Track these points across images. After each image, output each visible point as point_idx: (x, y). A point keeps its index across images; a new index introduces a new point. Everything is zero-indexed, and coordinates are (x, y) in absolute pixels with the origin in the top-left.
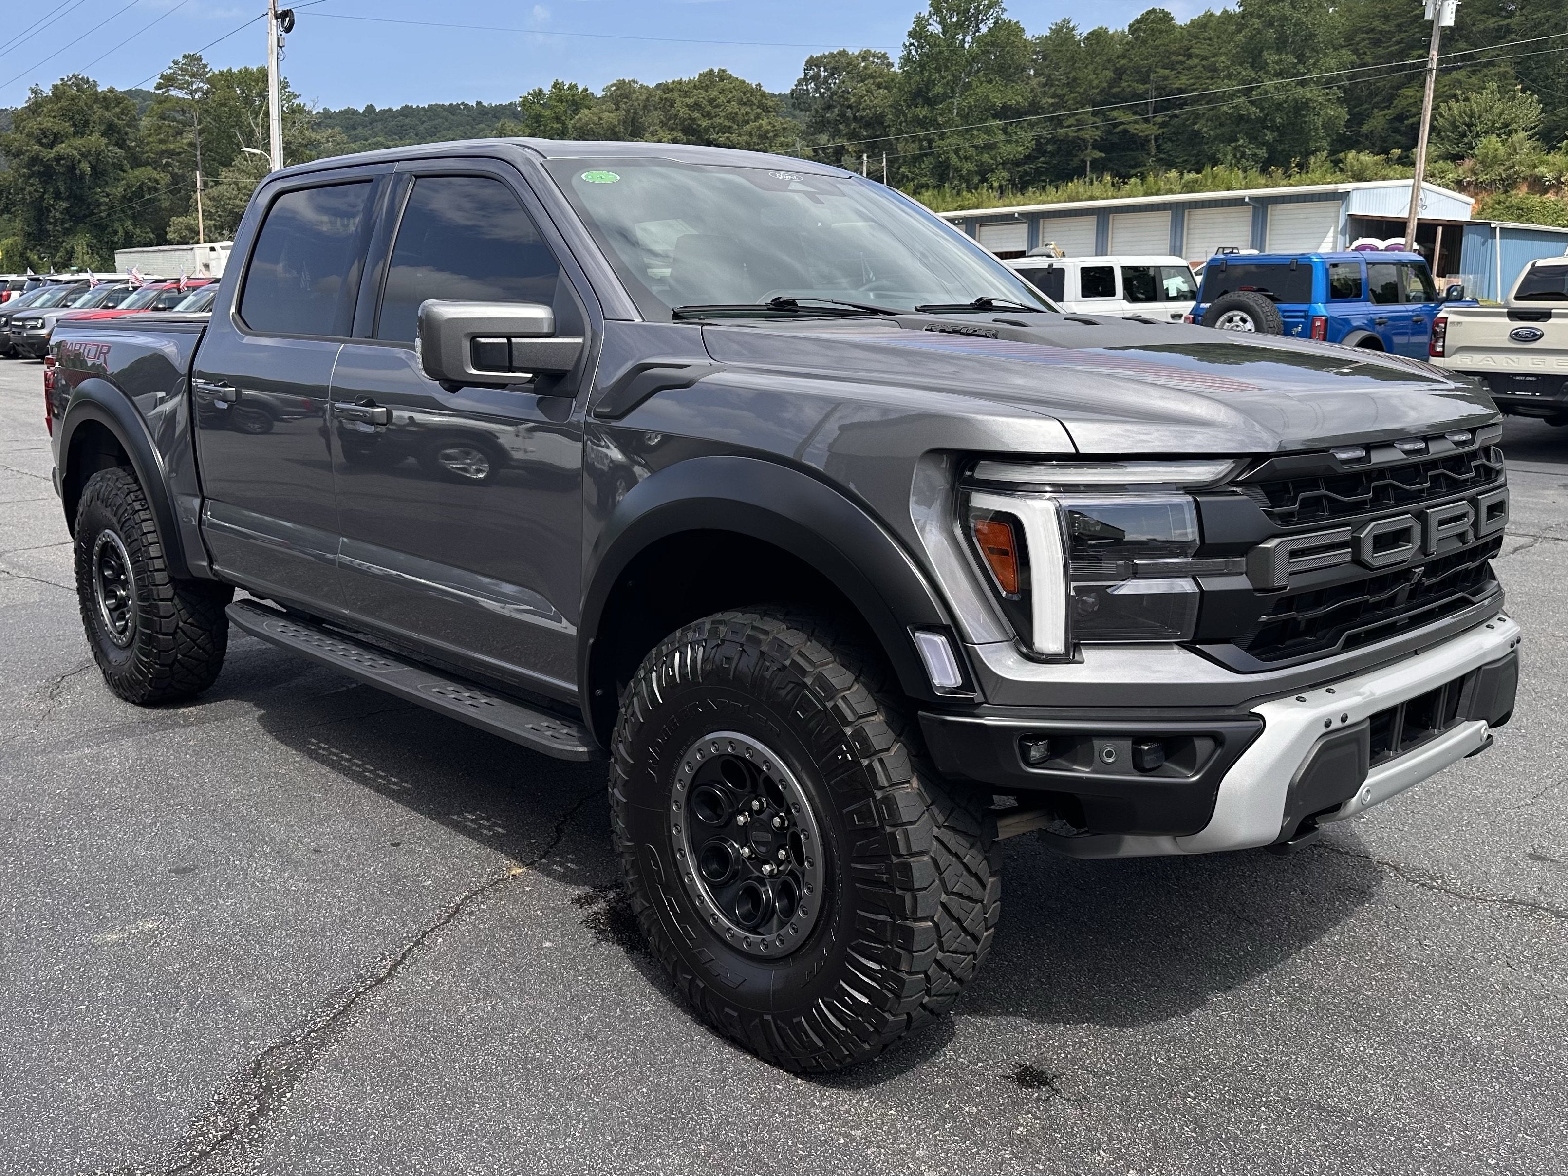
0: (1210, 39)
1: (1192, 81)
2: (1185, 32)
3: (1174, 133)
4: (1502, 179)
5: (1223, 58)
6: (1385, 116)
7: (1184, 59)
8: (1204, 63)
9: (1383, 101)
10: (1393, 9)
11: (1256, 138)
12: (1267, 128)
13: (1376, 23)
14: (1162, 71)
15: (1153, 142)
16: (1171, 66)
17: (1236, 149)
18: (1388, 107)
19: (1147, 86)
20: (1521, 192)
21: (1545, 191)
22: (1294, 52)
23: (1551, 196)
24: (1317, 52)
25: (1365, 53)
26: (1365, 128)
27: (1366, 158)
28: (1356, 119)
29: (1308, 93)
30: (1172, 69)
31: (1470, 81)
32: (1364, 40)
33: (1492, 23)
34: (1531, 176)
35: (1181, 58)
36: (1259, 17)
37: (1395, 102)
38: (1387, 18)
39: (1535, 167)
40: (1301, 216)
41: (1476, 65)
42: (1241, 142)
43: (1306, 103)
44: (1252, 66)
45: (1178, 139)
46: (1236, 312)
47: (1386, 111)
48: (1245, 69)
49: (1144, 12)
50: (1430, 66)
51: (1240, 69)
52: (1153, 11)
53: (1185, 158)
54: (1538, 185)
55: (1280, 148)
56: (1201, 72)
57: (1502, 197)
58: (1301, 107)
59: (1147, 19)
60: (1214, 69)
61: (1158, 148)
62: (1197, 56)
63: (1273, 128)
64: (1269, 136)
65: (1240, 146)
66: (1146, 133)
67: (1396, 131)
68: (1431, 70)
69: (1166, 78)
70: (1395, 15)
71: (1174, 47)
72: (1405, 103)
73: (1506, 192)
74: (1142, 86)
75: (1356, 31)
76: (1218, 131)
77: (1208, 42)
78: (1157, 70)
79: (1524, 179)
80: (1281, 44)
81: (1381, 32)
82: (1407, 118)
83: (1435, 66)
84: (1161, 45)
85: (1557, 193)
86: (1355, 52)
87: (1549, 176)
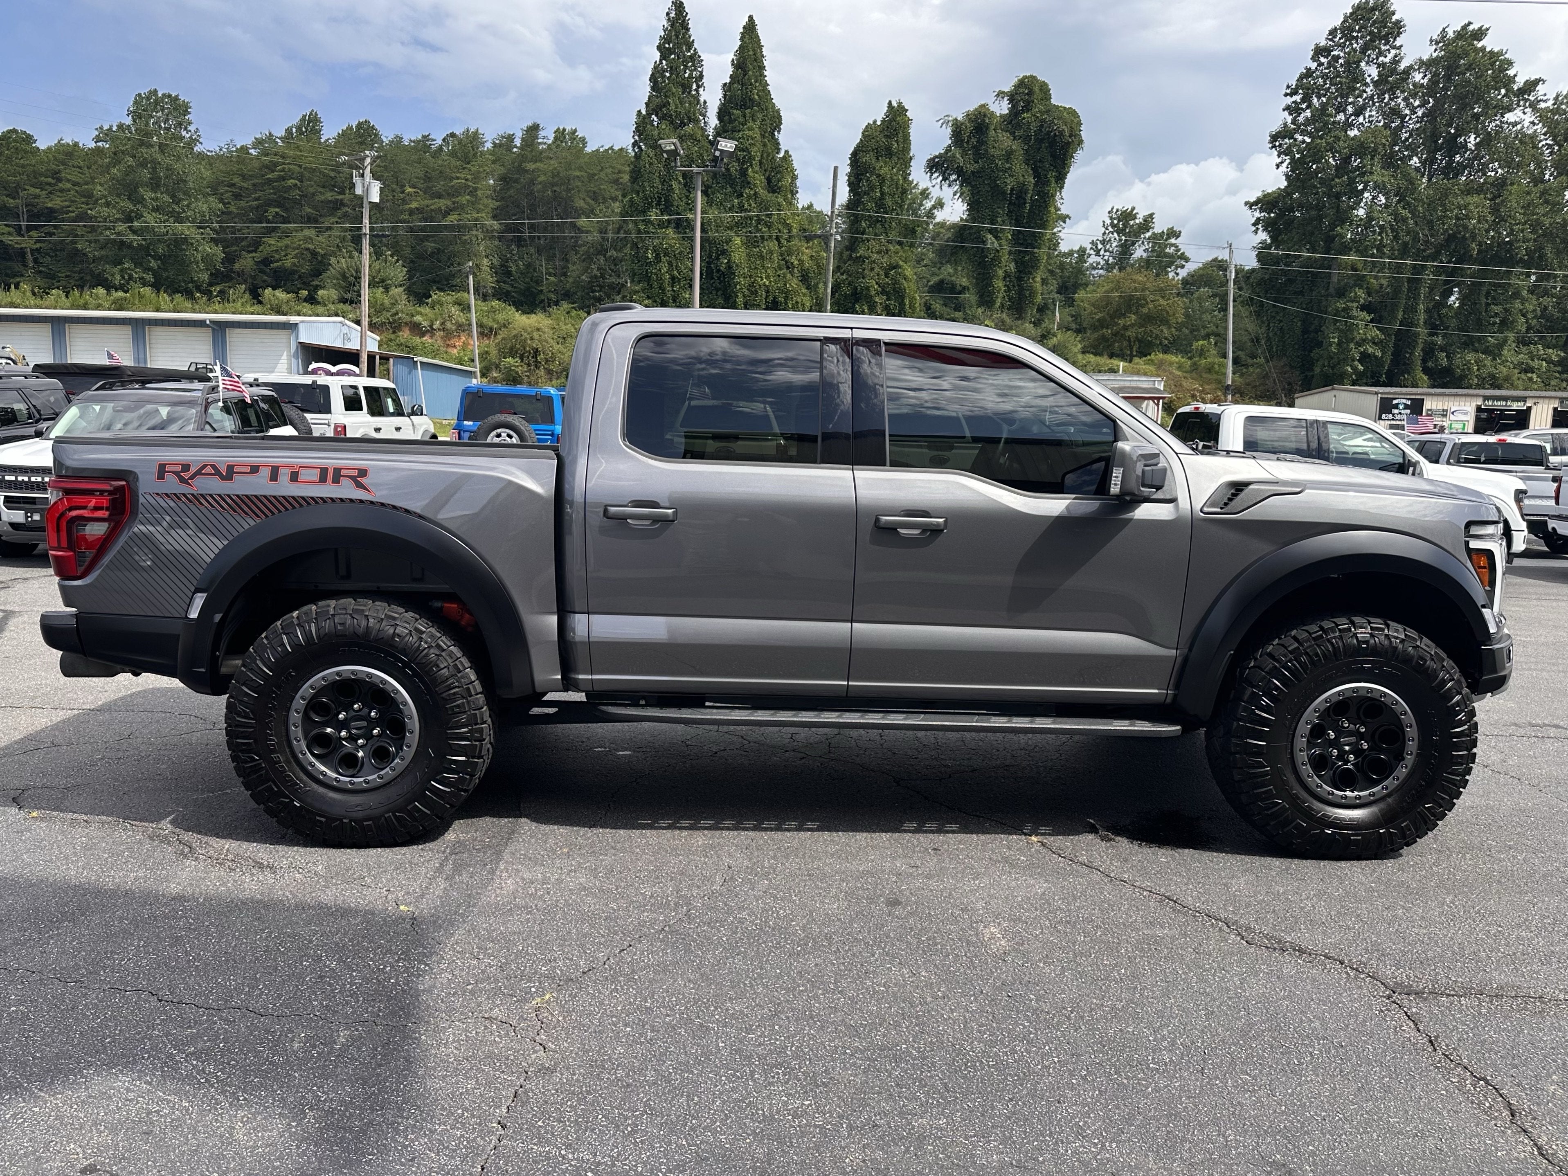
0: (80, 168)
1: (67, 203)
2: (51, 156)
3: (51, 249)
4: (390, 323)
5: (99, 188)
6: (253, 258)
7: (53, 181)
8: (77, 188)
9: (249, 246)
10: (249, 171)
11: (141, 265)
12: (150, 255)
13: (236, 180)
14: (33, 189)
15: (29, 254)
16: (41, 186)
17: (121, 270)
18: (256, 252)
19: (17, 201)
20: (405, 335)
21: (422, 334)
22: (167, 192)
23: (427, 339)
24: (189, 196)
25: (229, 203)
26: (237, 266)
27: (280, 294)
28: (230, 259)
29: (186, 229)
30: (42, 190)
31: (319, 239)
32: (227, 192)
33: (329, 196)
34: (411, 322)
35: (50, 180)
36: (134, 157)
37: (261, 248)
38: (244, 177)
39: (413, 316)
40: (257, 340)
41: (321, 227)
42: (126, 265)
43: (186, 239)
44: (129, 199)
45: (56, 255)
46: (503, 430)
47: (254, 254)
48: (123, 200)
49: (5, 130)
50: (364, 231)
51: (117, 200)
52: (14, 131)
53: (68, 273)
54: (416, 329)
55: (165, 275)
56: (75, 196)
57: (393, 336)
58: (180, 242)
59: (10, 138)
60: (89, 195)
61: (36, 261)
62: (68, 181)
63: (156, 257)
64: (153, 264)
65: (126, 269)
66: (23, 246)
67: (262, 271)
68: (365, 234)
69: (36, 197)
70: (250, 176)
71: (42, 168)
72: (269, 249)
73: (394, 332)
74: (12, 201)
75: (220, 183)
76: (103, 253)
77: (78, 170)
78: (27, 187)
79: (406, 324)
80: (155, 184)
81: (241, 188)
82: (272, 262)
83: (368, 232)
84: (28, 165)
85: (431, 337)
86: (221, 201)
87: (425, 324)
